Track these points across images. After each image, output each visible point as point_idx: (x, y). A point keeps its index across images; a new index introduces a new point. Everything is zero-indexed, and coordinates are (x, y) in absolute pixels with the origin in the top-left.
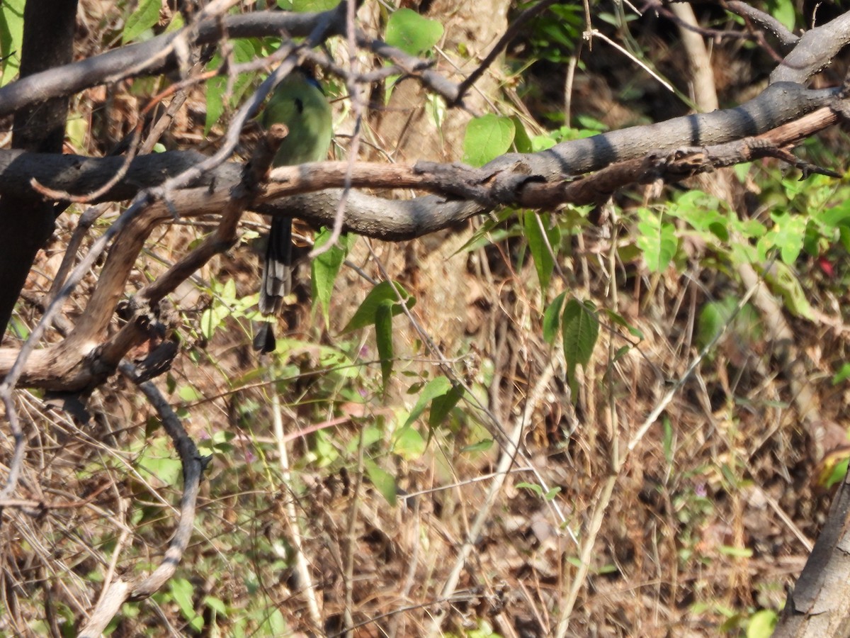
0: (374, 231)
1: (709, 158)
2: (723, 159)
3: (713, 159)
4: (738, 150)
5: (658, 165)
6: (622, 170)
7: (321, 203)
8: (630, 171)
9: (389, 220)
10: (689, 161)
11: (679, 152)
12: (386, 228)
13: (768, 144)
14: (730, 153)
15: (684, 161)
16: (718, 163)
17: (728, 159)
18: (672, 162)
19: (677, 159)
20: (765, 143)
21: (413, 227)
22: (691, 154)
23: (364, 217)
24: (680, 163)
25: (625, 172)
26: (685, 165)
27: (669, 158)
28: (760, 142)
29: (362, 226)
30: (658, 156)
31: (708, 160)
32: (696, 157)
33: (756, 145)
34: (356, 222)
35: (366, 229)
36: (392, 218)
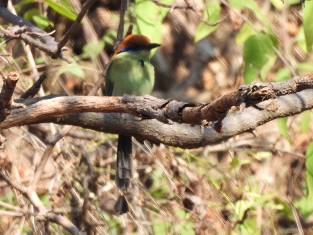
0: (175, 143)
1: (273, 90)
2: (281, 91)
3: (276, 91)
4: (290, 85)
5: (242, 94)
6: (227, 98)
7: (142, 126)
8: (230, 99)
9: (184, 136)
10: (260, 92)
11: (256, 86)
12: (182, 141)
13: (307, 80)
14: (286, 87)
15: (257, 92)
16: (278, 92)
17: (284, 90)
18: (250, 92)
19: (253, 91)
20: (305, 80)
21: (199, 140)
22: (262, 87)
23: (168, 134)
24: (255, 93)
25: (228, 99)
26: (257, 95)
27: (248, 90)
28: (302, 79)
29: (168, 140)
30: (243, 89)
31: (273, 91)
32: (264, 89)
33: (300, 81)
34: (164, 137)
35: (170, 142)
36: (186, 135)
